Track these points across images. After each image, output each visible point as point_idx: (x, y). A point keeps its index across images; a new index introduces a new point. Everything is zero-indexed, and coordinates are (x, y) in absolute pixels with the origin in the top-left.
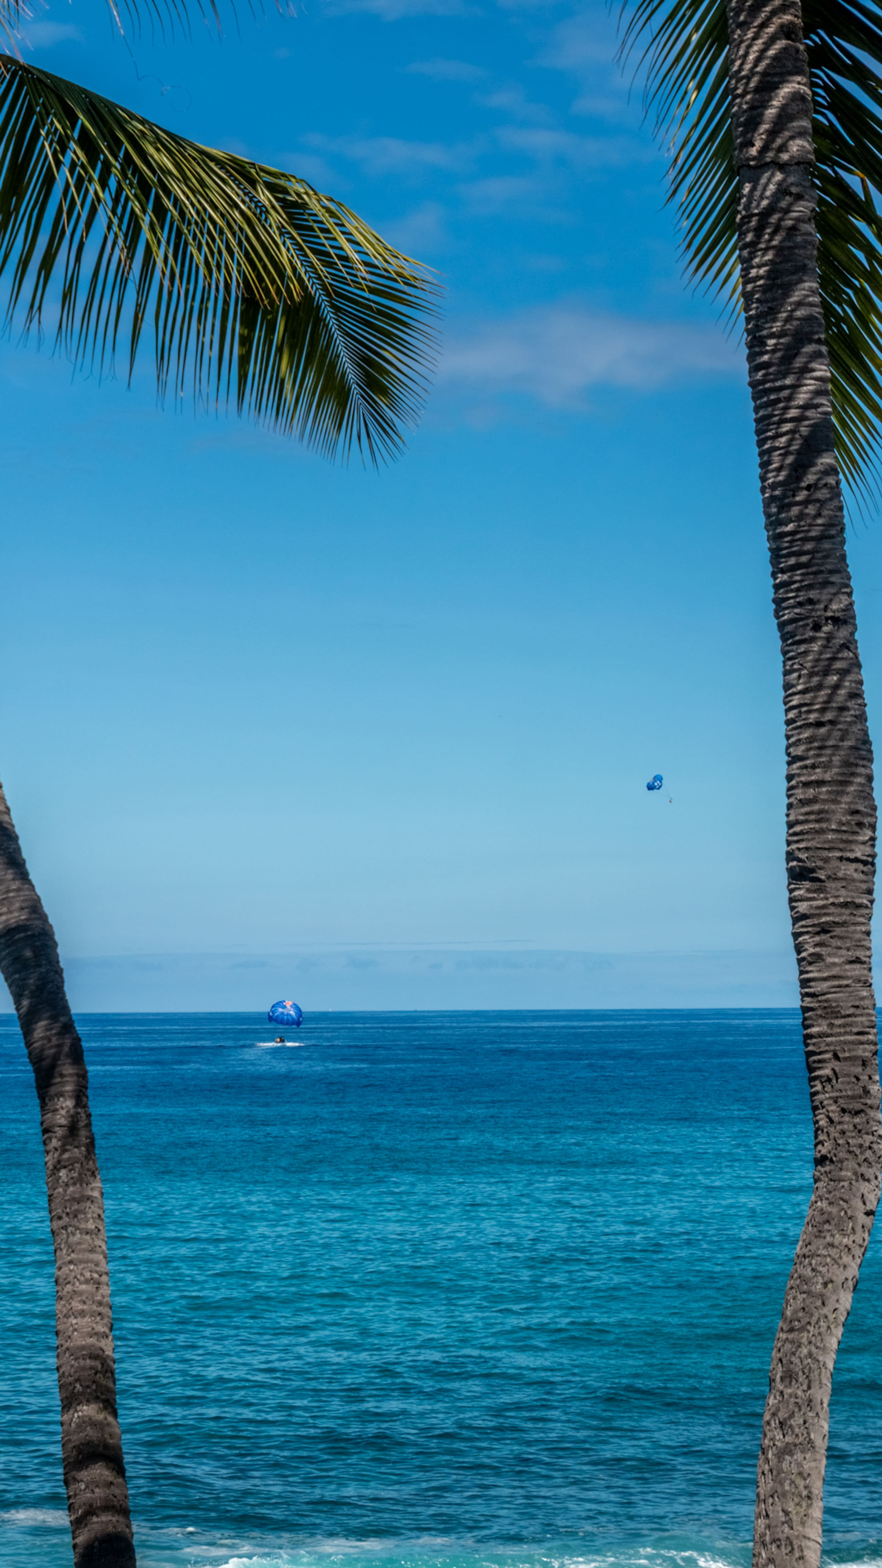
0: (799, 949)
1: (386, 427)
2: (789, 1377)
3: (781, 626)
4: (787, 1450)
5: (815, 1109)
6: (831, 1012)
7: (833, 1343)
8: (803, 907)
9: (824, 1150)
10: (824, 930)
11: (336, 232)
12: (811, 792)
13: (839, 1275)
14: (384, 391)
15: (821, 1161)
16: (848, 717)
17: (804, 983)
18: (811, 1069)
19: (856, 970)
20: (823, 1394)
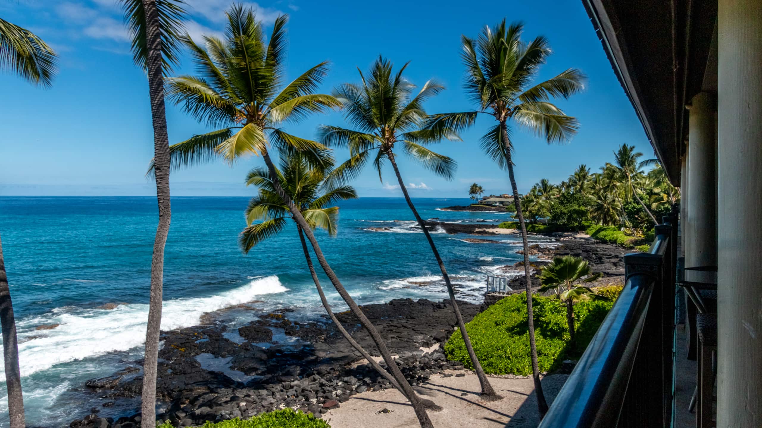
0: (157, 181)
1: (48, 83)
2: (157, 251)
3: (154, 127)
4: (157, 263)
5: (159, 208)
6: (163, 192)
7: (164, 245)
8: (158, 174)
9: (161, 214)
10: (162, 178)
11: (39, 44)
12: (159, 155)
13: (165, 234)
14: (47, 76)
15: (161, 216)
16: (165, 143)
17: (158, 187)
18: (159, 201)
19: (167, 185)
20: (163, 254)
